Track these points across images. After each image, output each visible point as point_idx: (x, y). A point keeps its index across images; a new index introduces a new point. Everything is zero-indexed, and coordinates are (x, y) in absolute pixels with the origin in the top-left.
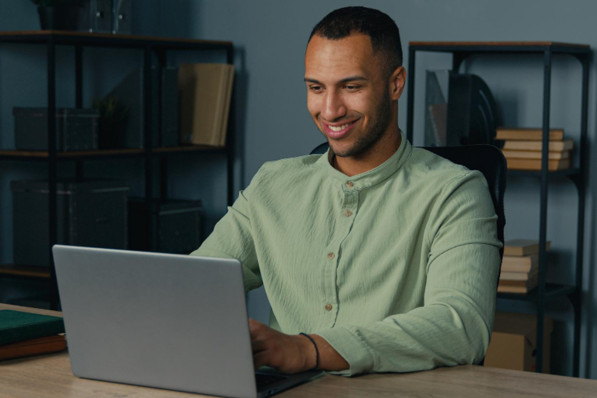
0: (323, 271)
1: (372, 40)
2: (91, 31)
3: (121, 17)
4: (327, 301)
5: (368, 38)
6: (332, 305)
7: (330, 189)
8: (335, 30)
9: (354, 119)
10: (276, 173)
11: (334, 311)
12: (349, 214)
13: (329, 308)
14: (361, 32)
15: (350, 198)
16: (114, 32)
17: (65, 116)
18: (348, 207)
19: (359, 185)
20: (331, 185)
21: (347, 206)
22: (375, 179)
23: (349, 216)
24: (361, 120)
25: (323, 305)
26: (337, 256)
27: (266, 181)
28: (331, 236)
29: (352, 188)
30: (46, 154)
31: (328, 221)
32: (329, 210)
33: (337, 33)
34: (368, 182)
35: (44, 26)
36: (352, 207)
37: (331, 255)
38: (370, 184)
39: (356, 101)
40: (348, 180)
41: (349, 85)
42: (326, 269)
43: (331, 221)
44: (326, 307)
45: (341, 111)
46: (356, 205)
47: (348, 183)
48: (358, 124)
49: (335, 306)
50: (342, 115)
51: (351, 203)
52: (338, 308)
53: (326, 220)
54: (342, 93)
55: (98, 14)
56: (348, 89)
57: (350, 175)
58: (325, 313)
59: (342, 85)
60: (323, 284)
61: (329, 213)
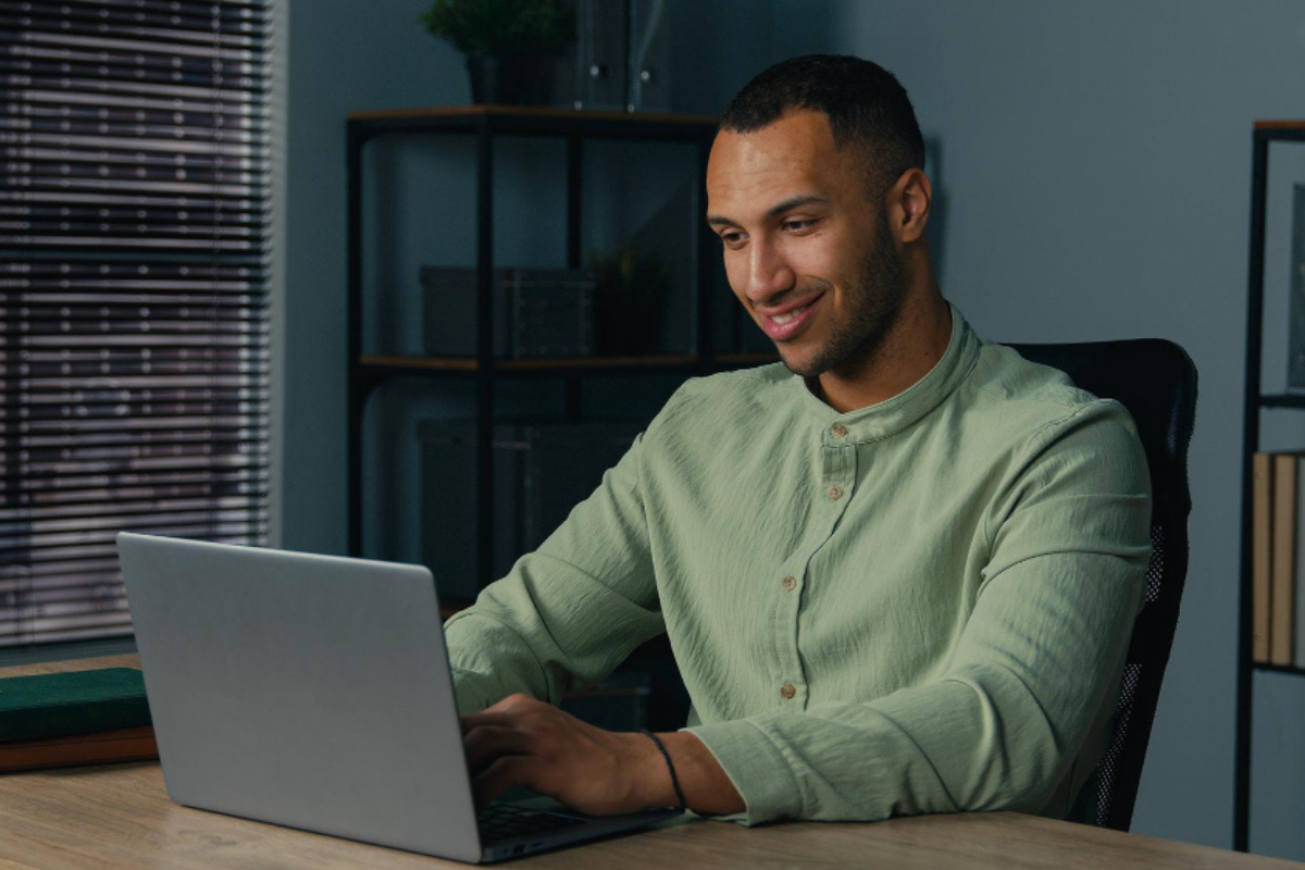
0: (772, 616)
1: (833, 119)
2: (578, 105)
3: (645, 76)
4: (784, 677)
5: (822, 117)
6: (795, 686)
7: (806, 437)
8: (750, 112)
9: (813, 295)
10: (704, 400)
11: (799, 698)
12: (838, 494)
13: (788, 693)
14: (806, 106)
15: (836, 460)
16: (631, 108)
17: (517, 284)
18: (835, 480)
19: (857, 433)
20: (809, 428)
21: (833, 477)
22: (892, 420)
23: (836, 499)
24: (827, 296)
25: (775, 688)
26: (800, 584)
27: (681, 416)
28: (796, 540)
29: (843, 440)
30: (472, 365)
31: (793, 505)
32: (797, 482)
33: (756, 116)
34: (876, 427)
35: (478, 97)
36: (844, 479)
37: (788, 581)
38: (881, 432)
39: (810, 254)
40: (837, 420)
41: (791, 219)
42: (778, 611)
43: (799, 506)
44: (783, 689)
45: (781, 279)
46: (852, 474)
47: (835, 426)
48: (822, 305)
49: (801, 689)
50: (787, 288)
51: (839, 470)
52: (808, 693)
53: (790, 501)
54: (781, 240)
55: (595, 71)
56: (791, 230)
57: (841, 410)
58: (780, 704)
59: (777, 220)
60: (773, 642)
61: (798, 488)
